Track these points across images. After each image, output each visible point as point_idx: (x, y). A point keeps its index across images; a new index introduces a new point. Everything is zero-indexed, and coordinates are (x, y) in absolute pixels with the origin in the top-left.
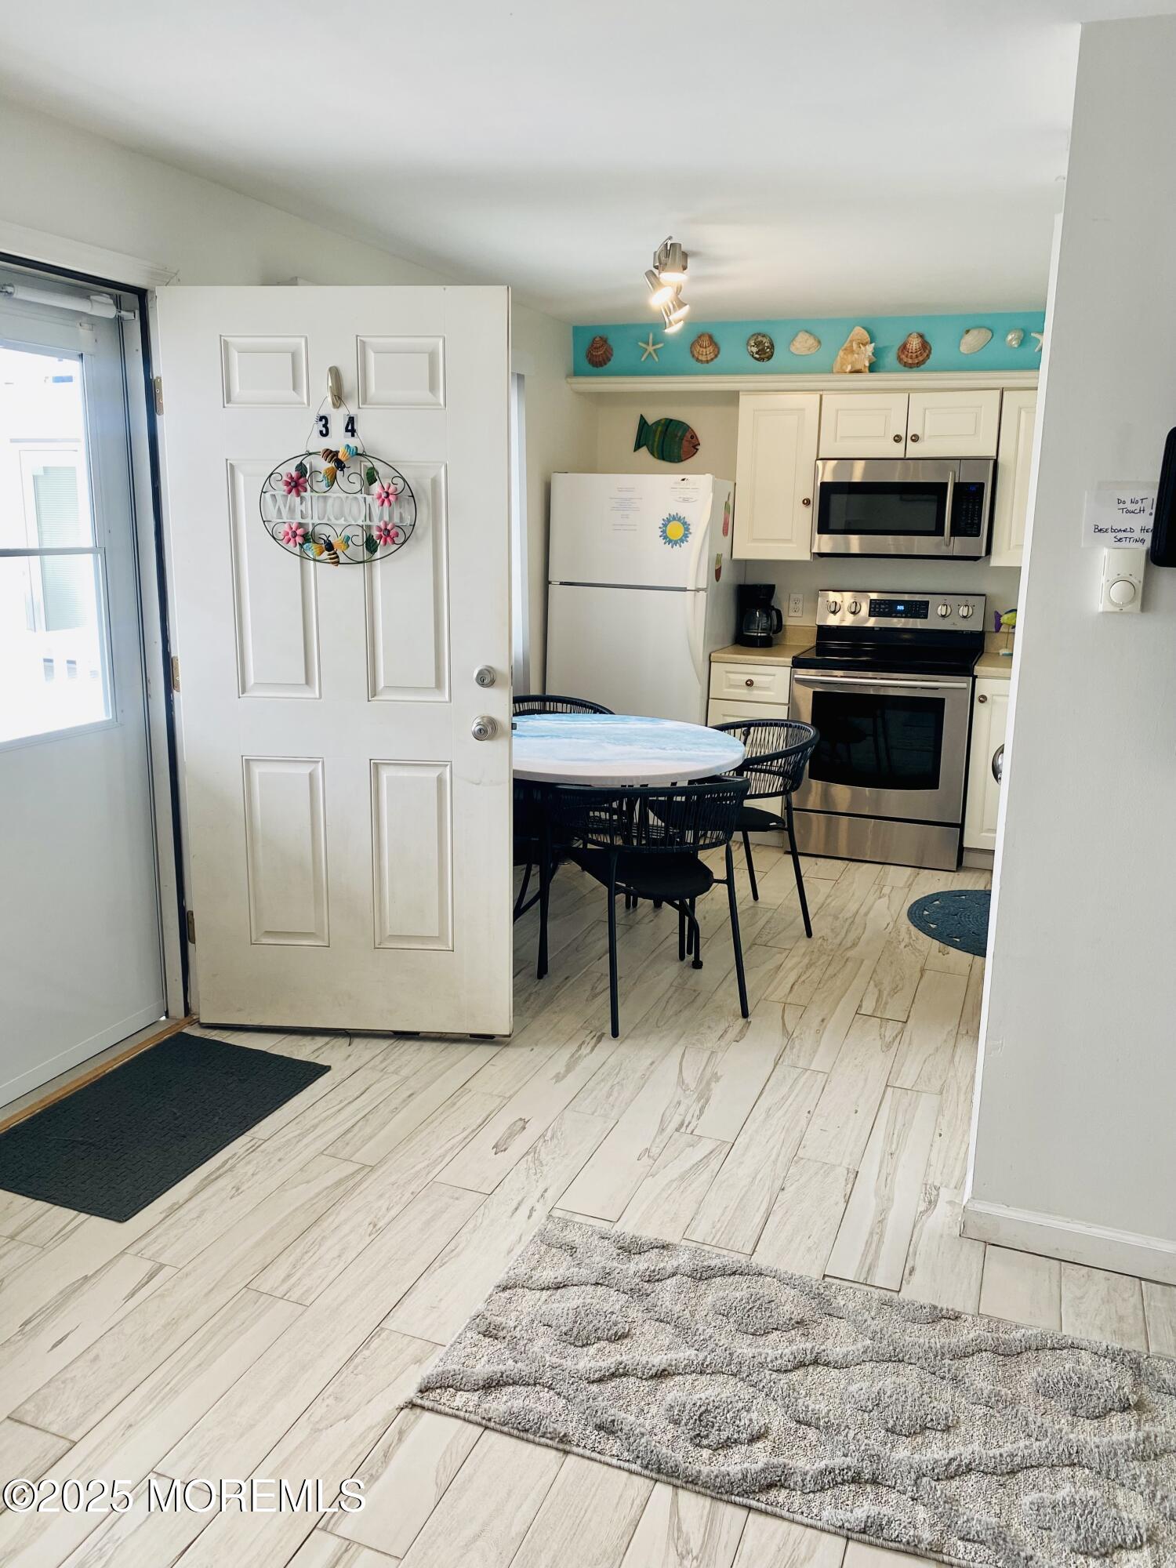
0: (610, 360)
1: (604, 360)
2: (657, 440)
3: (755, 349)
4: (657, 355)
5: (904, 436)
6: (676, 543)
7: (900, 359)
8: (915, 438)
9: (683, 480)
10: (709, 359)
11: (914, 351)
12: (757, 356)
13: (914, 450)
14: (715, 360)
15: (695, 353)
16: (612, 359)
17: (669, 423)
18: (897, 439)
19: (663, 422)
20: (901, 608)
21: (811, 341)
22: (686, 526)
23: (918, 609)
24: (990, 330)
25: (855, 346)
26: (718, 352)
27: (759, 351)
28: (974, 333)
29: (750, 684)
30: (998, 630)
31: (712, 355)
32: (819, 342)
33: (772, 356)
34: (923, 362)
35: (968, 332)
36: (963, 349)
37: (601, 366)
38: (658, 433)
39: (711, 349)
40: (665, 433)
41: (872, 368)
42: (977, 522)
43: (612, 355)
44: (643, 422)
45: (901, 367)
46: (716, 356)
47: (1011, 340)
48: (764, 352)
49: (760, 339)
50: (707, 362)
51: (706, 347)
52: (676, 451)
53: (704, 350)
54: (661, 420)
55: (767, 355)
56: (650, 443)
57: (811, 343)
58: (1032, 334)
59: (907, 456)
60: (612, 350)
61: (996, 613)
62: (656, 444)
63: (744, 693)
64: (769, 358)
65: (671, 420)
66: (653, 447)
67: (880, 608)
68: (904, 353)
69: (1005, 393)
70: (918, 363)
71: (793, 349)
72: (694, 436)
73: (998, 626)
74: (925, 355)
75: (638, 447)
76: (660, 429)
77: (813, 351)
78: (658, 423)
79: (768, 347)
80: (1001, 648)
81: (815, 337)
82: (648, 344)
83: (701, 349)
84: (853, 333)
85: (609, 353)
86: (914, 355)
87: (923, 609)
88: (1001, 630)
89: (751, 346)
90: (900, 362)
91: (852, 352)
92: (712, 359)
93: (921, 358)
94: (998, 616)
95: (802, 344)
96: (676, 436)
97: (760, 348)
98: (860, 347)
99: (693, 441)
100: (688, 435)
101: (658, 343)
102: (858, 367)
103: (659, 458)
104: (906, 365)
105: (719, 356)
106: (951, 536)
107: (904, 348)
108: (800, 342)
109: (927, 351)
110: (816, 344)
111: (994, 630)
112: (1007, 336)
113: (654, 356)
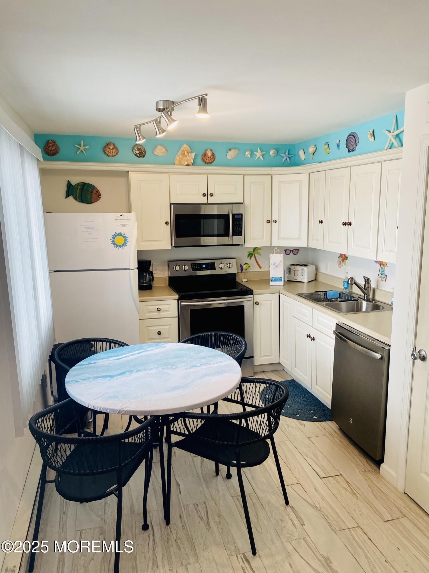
0: (58, 153)
1: (55, 153)
2: (78, 193)
3: (137, 152)
4: (85, 152)
5: (207, 194)
6: (120, 246)
7: (203, 160)
8: (211, 195)
9: (121, 215)
10: (114, 155)
11: (210, 157)
12: (138, 155)
13: (211, 200)
14: (116, 156)
15: (106, 152)
16: (59, 152)
17: (84, 184)
18: (204, 195)
19: (81, 184)
20: (204, 266)
21: (164, 150)
22: (125, 238)
23: (211, 266)
24: (238, 150)
25: (186, 153)
26: (118, 152)
27: (140, 153)
28: (233, 151)
29: (159, 310)
30: (242, 272)
31: (115, 154)
32: (167, 150)
33: (145, 155)
34: (213, 162)
35: (230, 150)
36: (229, 157)
37: (53, 155)
38: (79, 189)
39: (114, 150)
40: (82, 189)
41: (193, 164)
42: (240, 230)
43: (59, 150)
44: (69, 184)
45: (203, 163)
46: (117, 154)
47: (247, 155)
48: (141, 153)
49: (140, 147)
50: (113, 156)
51: (112, 149)
52: (89, 198)
53: (112, 151)
54: (80, 183)
55: (143, 155)
56: (75, 194)
57: (164, 151)
58: (254, 152)
59: (209, 203)
60: (59, 147)
61: (241, 265)
62: (78, 195)
63: (156, 314)
64: (144, 156)
65: (85, 183)
66: (76, 196)
67: (196, 267)
68: (205, 158)
69: (245, 176)
70: (211, 162)
71: (155, 153)
72: (98, 191)
73: (242, 270)
74: (214, 159)
75: (67, 196)
76: (79, 187)
77: (164, 154)
78: (78, 184)
79: (144, 151)
80: (243, 279)
81: (165, 148)
82: (80, 146)
83: (110, 150)
84: (182, 148)
85: (58, 149)
86: (210, 159)
87: (213, 266)
88: (243, 271)
89: (136, 150)
90: (203, 161)
91: (186, 156)
92: (115, 155)
93: (212, 160)
94: (241, 266)
95: (160, 151)
96: (89, 191)
97: (140, 151)
98: (188, 154)
99: (98, 193)
100: (95, 191)
101: (86, 146)
102: (189, 163)
103: (80, 202)
104: (206, 163)
105: (118, 154)
106: (232, 236)
107: (205, 155)
108: (159, 150)
109: (214, 157)
110: (166, 151)
111: (240, 271)
112: (245, 153)
113: (84, 151)
